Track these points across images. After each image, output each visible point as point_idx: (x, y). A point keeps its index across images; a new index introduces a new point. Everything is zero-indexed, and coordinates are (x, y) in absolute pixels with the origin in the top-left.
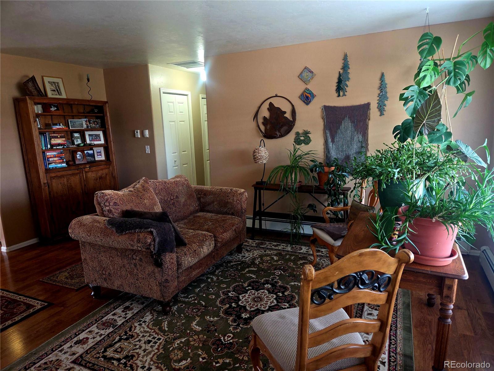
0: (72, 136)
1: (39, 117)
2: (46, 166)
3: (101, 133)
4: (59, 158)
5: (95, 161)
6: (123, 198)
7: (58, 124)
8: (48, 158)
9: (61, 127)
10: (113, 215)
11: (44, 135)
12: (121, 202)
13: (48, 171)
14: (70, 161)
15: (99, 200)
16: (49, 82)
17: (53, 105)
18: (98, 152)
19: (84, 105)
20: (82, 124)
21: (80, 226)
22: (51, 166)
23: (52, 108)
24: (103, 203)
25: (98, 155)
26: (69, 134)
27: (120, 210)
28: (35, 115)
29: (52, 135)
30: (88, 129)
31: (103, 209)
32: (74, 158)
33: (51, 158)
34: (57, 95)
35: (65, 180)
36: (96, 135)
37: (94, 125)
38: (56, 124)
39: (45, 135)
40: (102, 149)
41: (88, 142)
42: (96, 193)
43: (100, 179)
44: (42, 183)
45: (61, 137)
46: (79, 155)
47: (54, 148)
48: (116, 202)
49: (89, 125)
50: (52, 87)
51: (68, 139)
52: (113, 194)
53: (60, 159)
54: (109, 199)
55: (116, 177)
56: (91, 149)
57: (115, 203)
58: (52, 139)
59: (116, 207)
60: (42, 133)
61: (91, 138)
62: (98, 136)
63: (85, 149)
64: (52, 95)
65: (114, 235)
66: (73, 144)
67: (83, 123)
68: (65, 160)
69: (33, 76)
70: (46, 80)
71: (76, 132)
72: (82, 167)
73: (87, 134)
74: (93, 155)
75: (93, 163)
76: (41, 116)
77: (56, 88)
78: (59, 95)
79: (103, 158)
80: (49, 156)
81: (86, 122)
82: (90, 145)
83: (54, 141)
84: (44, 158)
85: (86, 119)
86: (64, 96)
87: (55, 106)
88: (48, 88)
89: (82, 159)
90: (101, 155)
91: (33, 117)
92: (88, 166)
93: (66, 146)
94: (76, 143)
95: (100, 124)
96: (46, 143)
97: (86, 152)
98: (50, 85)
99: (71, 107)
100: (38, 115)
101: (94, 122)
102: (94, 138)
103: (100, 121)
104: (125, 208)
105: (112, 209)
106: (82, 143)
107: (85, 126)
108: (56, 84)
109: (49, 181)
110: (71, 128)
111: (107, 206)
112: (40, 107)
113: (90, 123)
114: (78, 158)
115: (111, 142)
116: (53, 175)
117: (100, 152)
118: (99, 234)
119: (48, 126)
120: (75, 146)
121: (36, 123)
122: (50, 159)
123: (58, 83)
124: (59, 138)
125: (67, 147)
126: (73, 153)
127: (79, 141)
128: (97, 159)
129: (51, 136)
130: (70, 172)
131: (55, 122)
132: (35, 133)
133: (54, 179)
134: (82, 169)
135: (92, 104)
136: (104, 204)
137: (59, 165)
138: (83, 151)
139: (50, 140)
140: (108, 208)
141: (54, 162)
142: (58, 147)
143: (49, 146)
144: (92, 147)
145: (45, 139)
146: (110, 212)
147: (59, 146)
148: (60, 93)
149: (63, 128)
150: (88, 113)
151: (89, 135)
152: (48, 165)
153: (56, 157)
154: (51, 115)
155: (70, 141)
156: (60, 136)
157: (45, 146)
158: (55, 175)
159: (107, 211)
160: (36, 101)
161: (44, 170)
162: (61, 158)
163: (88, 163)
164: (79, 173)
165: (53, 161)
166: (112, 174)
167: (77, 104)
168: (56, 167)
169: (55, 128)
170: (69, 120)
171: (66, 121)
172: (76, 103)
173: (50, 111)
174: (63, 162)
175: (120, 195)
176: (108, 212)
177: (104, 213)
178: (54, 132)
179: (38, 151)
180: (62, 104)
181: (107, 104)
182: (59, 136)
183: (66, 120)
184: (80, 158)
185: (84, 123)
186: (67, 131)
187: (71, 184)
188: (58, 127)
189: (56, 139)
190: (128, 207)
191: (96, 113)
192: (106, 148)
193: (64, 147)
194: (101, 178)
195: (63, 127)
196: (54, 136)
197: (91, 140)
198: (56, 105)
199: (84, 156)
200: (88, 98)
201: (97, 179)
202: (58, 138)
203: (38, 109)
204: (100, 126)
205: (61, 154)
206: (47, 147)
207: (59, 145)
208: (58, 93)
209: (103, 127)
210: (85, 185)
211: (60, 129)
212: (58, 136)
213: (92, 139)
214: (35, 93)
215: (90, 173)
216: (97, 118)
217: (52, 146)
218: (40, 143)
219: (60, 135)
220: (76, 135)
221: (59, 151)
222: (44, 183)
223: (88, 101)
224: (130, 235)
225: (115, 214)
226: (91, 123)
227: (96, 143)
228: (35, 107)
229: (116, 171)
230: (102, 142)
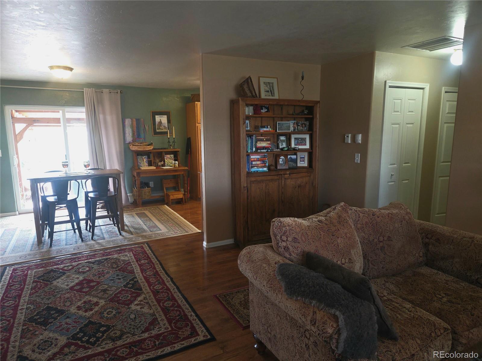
0: (278, 139)
1: (250, 119)
2: (249, 169)
3: (307, 137)
4: (262, 162)
5: (297, 168)
6: (307, 232)
7: (266, 126)
8: (252, 161)
9: (269, 129)
10: (290, 255)
11: (251, 138)
12: (303, 239)
13: (249, 174)
14: (271, 165)
15: (275, 230)
16: (264, 83)
17: (264, 107)
18: (301, 158)
19: (295, 106)
20: (289, 127)
21: (249, 261)
22: (253, 170)
23: (263, 109)
24: (279, 235)
25: (301, 161)
26: (275, 137)
27: (299, 250)
28: (245, 117)
29: (259, 138)
30: (294, 132)
31: (278, 243)
32: (276, 162)
33: (254, 161)
34: (270, 96)
35: (264, 185)
36: (302, 139)
37: (301, 128)
38: (264, 127)
39: (252, 137)
40: (306, 155)
41: (293, 146)
42: (274, 220)
43: (299, 187)
44: (242, 187)
45: (267, 140)
46: (281, 160)
47: (259, 151)
48: (297, 237)
49: (296, 128)
50: (266, 88)
51: (274, 142)
52: (294, 225)
53: (262, 163)
54: (288, 233)
55: (316, 186)
56: (296, 154)
57: (295, 238)
58: (258, 142)
59: (296, 245)
60: (250, 136)
61: (296, 141)
62: (304, 139)
63: (289, 154)
64: (266, 96)
65: (282, 294)
66: (278, 148)
67: (291, 125)
68: (267, 164)
69: (250, 76)
70: (262, 80)
71: (282, 135)
72: (282, 173)
73: (293, 137)
74: (295, 161)
75: (294, 169)
76: (252, 118)
77: (270, 89)
78: (272, 96)
79: (305, 164)
80: (253, 159)
81: (294, 124)
82: (294, 149)
83: (260, 144)
84: (249, 161)
85: (294, 122)
86: (276, 97)
87: (266, 108)
88: (263, 88)
89: (284, 164)
90: (304, 161)
91: (243, 119)
92: (288, 173)
93: (270, 149)
94: (281, 147)
95: (307, 127)
96: (252, 146)
97: (289, 156)
98: (265, 86)
99: (282, 109)
100: (248, 117)
101: (302, 124)
102: (299, 142)
103: (308, 124)
104: (307, 249)
105: (290, 247)
106: (287, 147)
107: (292, 129)
108: (271, 85)
109: (249, 185)
110: (278, 131)
111: (284, 241)
112: (251, 108)
113: (298, 126)
114: (280, 162)
115: (316, 147)
116: (253, 179)
117: (304, 158)
118: (266, 282)
119: (257, 128)
120: (279, 150)
121: (245, 125)
122: (254, 163)
123: (272, 83)
124: (265, 141)
125: (271, 151)
126: (277, 157)
127: (284, 145)
128: (299, 165)
129: (258, 139)
130: (269, 178)
131: (263, 125)
132: (243, 135)
133: (253, 183)
134: (282, 175)
135: (302, 104)
136: (281, 238)
137: (261, 169)
138: (286, 156)
139: (256, 142)
140: (284, 244)
141: (257, 165)
142: (262, 151)
143: (254, 149)
144: (295, 151)
145: (252, 141)
146: (287, 251)
147: (264, 149)
148: (273, 94)
149: (269, 131)
150: (298, 114)
151: (295, 138)
152: (251, 169)
153: (259, 161)
154: (262, 117)
155: (276, 144)
156: (266, 139)
157: (251, 149)
158: (255, 180)
159: (283, 248)
160: (248, 102)
161: (246, 173)
162: (264, 162)
163: (290, 169)
164: (278, 179)
165: (256, 164)
166: (313, 184)
167: (288, 105)
168: (257, 171)
169: (263, 130)
170: (277, 122)
171: (275, 124)
172: (286, 103)
173: (261, 113)
174: (265, 167)
175: (303, 228)
176: (284, 249)
177: (280, 249)
178: (262, 135)
179: (243, 153)
180: (274, 105)
181: (318, 105)
182: (265, 139)
183: (275, 122)
184: (282, 163)
185: (292, 126)
186: (273, 134)
187: (269, 190)
188: (265, 129)
189: (262, 142)
190: (311, 248)
191: (305, 114)
192: (311, 153)
193: (267, 151)
194: (299, 186)
195: (270, 130)
196: (260, 139)
197: (296, 144)
198: (267, 106)
199: (286, 161)
200: (300, 98)
201: (295, 188)
202: (263, 141)
203: (249, 111)
204: (308, 129)
205: (264, 157)
206: (253, 150)
207: (264, 148)
208: (271, 94)
209: (311, 131)
210: (282, 193)
211: (267, 131)
212: (263, 139)
213: (298, 143)
214: (249, 94)
215: (289, 180)
216: (306, 119)
217: (257, 149)
218: (246, 145)
219: (266, 138)
220: (282, 138)
221: (263, 155)
222: (244, 187)
223: (299, 101)
224: (302, 305)
225: (293, 254)
226: (299, 126)
227: (300, 147)
228: (247, 109)
229: (317, 180)
230: (307, 146)
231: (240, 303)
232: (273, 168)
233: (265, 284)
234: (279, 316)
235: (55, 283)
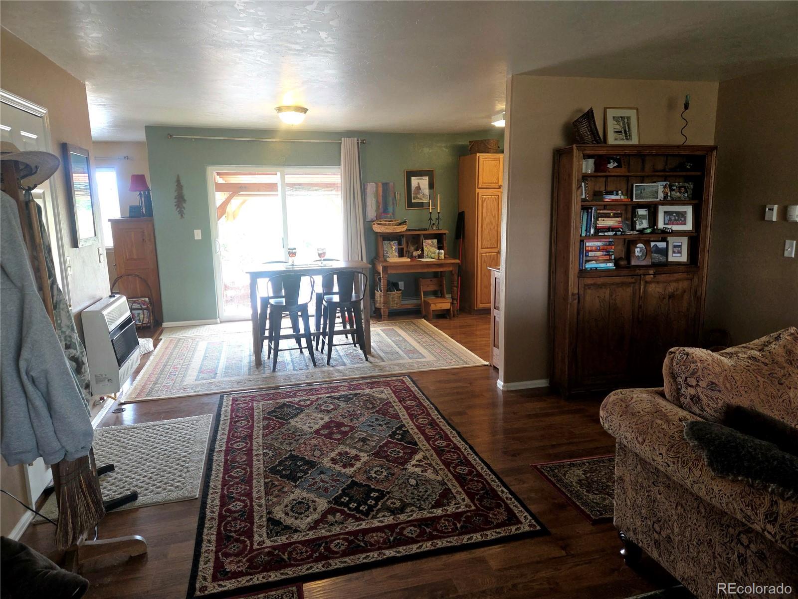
0: (634, 214)
1: (587, 180)
2: (581, 264)
3: (689, 210)
4: (605, 253)
5: (667, 264)
6: (733, 375)
7: (615, 192)
8: (588, 251)
9: (620, 197)
10: (702, 410)
11: (588, 212)
12: (728, 385)
13: (583, 273)
14: (621, 259)
15: (676, 368)
16: (614, 117)
17: (612, 158)
18: (675, 246)
19: (667, 155)
20: (657, 192)
21: (625, 413)
22: (589, 266)
23: (610, 163)
24: (683, 376)
25: (674, 252)
26: (629, 211)
27: (720, 403)
28: (580, 177)
29: (601, 212)
30: (665, 202)
31: (679, 389)
32: (629, 254)
33: (591, 251)
34: (623, 139)
35: (608, 291)
36: (678, 213)
37: (678, 194)
38: (611, 193)
39: (590, 211)
40: (684, 242)
41: (661, 225)
42: (672, 350)
43: (670, 297)
44: (570, 294)
45: (616, 215)
46: (638, 249)
47: (600, 234)
48: (716, 382)
49: (669, 194)
50: (618, 127)
51: (626, 219)
52: (710, 361)
53: (605, 255)
54: (700, 373)
55: (703, 298)
56: (664, 240)
57: (713, 383)
58: (600, 219)
59: (714, 394)
60: (585, 208)
61: (667, 218)
62: (683, 215)
63: (652, 239)
64: (616, 139)
65: (701, 470)
66: (633, 228)
67: (659, 189)
68: (613, 257)
69: (591, 108)
70: (611, 113)
71: (641, 206)
72: (641, 272)
73: (662, 210)
74: (665, 252)
75: (663, 267)
76: (589, 179)
77: (624, 128)
78: (627, 139)
79: (683, 258)
80: (589, 248)
81: (665, 187)
82: (664, 231)
83: (603, 223)
84: (582, 250)
85: (664, 183)
86: (635, 141)
87: (615, 160)
88: (612, 126)
89: (643, 258)
90: (679, 252)
91: (578, 181)
92: (651, 272)
93: (620, 231)
94: (638, 227)
95: (690, 192)
96: (588, 226)
97: (652, 244)
98: (616, 123)
99: (643, 162)
100: (585, 177)
101: (680, 188)
102: (673, 218)
103: (692, 186)
104: (736, 401)
105: (702, 396)
106: (650, 228)
107: (661, 196)
108: (626, 120)
109: (581, 292)
110: (634, 200)
111: (691, 386)
112: (591, 161)
113: (672, 190)
114: (637, 254)
115: (706, 226)
116: (589, 281)
117: (680, 246)
118: (665, 449)
119: (597, 195)
120: (635, 232)
121: (580, 190)
122: (590, 254)
123: (628, 118)
124: (612, 217)
125: (622, 234)
126: (630, 245)
127: (645, 224)
128: (671, 259)
129: (599, 213)
130: (618, 280)
131: (609, 189)
132: (576, 207)
133: (589, 288)
134: (640, 275)
135: (683, 153)
136: (686, 380)
137: (603, 265)
138: (647, 243)
139: (597, 219)
140: (692, 391)
141: (596, 258)
142: (606, 234)
143: (592, 231)
144: (665, 235)
145: (589, 217)
146: (697, 402)
147: (609, 231)
148: (628, 136)
149: (621, 200)
150: (672, 170)
151: (665, 212)
152: (585, 263)
153: (599, 250)
154: (607, 177)
155: (629, 222)
156: (614, 214)
157: (586, 230)
158: (592, 282)
159: (688, 397)
160: (588, 152)
161: (577, 271)
162: (608, 253)
163: (654, 265)
164: (634, 283)
165: (594, 256)
166: (696, 292)
167: (656, 155)
168: (596, 268)
169: (608, 198)
170: (635, 185)
171: (630, 187)
172: (654, 152)
173: (606, 170)
174: (609, 261)
175: (726, 367)
176: (692, 399)
177: (682, 399)
178: (605, 207)
179: (574, 239)
180: (629, 155)
181: (715, 153)
182: (612, 214)
183: (630, 184)
184: (640, 255)
185: (661, 190)
186: (626, 205)
187: (615, 300)
188: (613, 197)
189: (605, 219)
190: (744, 401)
191: (688, 170)
192: (694, 239)
193: (616, 234)
194: (672, 296)
195: (622, 197)
196: (603, 213)
197: (666, 222)
198: (618, 157)
199: (648, 252)
200: (678, 140)
201: (664, 298)
202: (609, 217)
203: (588, 166)
204: (691, 196)
205: (609, 245)
206: (590, 232)
207: (609, 229)
208: (626, 136)
209: (697, 201)
210: (640, 307)
211: (616, 200)
212: (610, 213)
213: (670, 220)
214: (589, 138)
215: (653, 285)
216: (687, 179)
217: (597, 230)
218: (579, 224)
219: (614, 212)
220: (642, 212)
221: (607, 240)
222: (573, 294)
223: (678, 147)
224: (747, 488)
225: (707, 409)
226: (674, 190)
227: (676, 228)
228: (584, 162)
229: (704, 285)
230: (689, 226)
231: (580, 482)
232: (623, 263)
233: (664, 451)
234: (682, 506)
235: (293, 422)
